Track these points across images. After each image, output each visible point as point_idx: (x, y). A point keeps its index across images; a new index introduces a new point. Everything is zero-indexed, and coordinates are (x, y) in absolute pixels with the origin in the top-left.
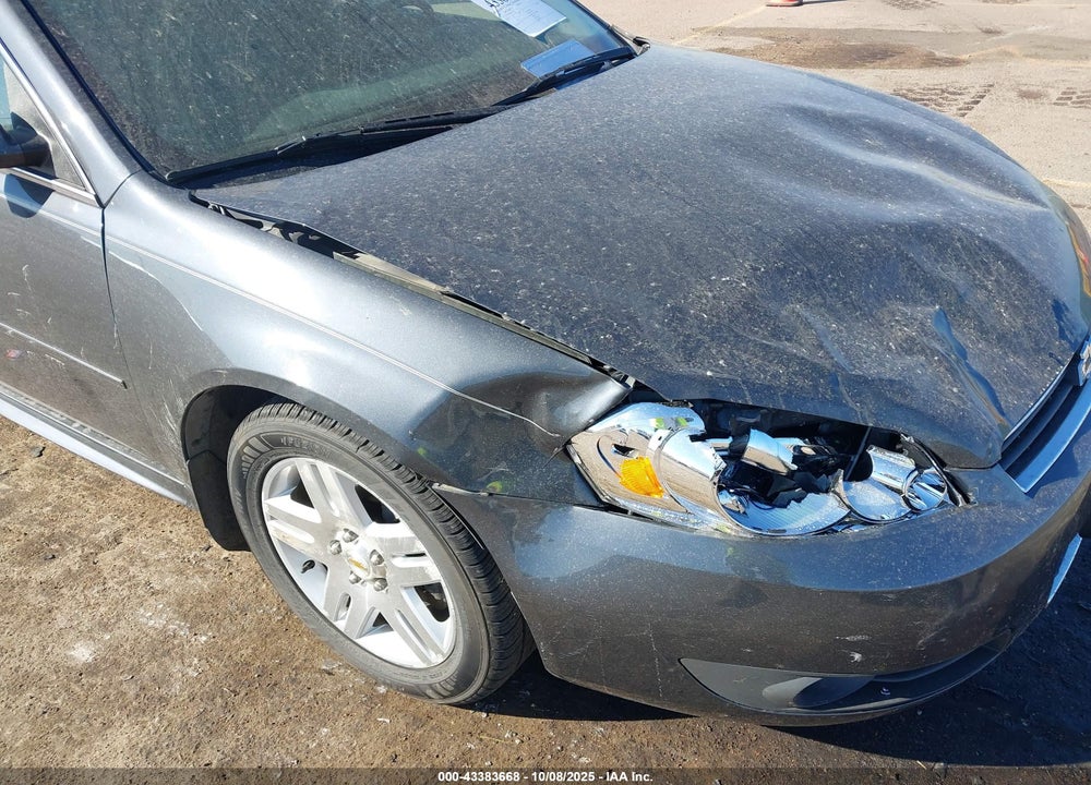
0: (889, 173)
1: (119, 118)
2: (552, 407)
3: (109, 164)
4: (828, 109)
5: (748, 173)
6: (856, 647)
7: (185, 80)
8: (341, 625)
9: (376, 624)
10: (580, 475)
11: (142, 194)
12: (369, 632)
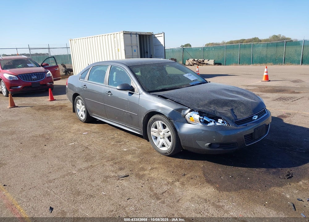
0: (233, 96)
1: (143, 86)
2: (184, 112)
3: (141, 91)
4: (230, 89)
5: (212, 94)
6: (214, 138)
7: (150, 83)
8: (158, 147)
9: (162, 146)
10: (186, 120)
11: (144, 93)
12: (162, 147)
